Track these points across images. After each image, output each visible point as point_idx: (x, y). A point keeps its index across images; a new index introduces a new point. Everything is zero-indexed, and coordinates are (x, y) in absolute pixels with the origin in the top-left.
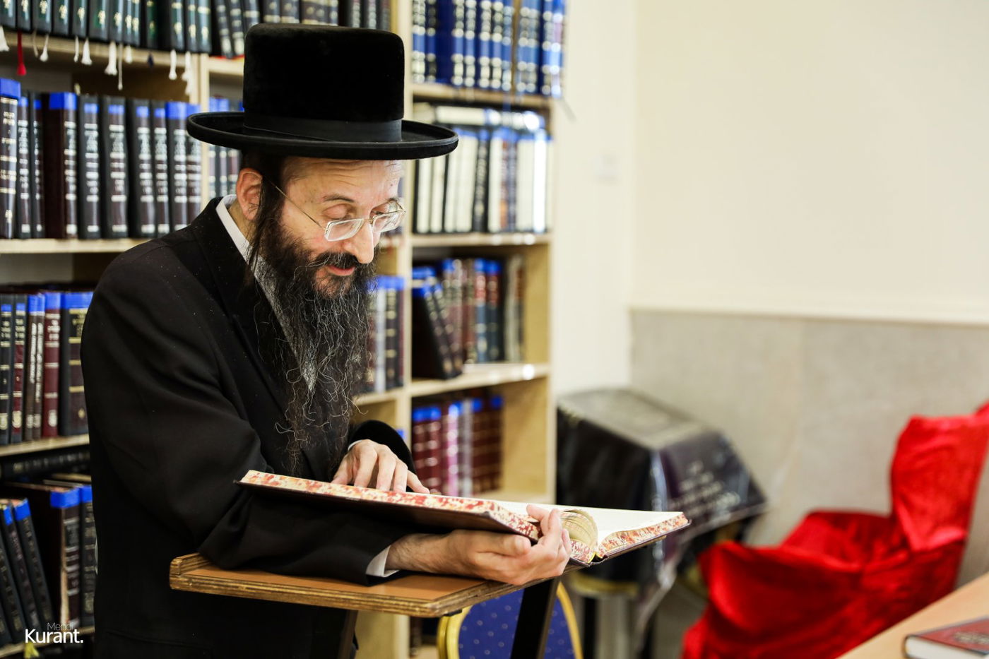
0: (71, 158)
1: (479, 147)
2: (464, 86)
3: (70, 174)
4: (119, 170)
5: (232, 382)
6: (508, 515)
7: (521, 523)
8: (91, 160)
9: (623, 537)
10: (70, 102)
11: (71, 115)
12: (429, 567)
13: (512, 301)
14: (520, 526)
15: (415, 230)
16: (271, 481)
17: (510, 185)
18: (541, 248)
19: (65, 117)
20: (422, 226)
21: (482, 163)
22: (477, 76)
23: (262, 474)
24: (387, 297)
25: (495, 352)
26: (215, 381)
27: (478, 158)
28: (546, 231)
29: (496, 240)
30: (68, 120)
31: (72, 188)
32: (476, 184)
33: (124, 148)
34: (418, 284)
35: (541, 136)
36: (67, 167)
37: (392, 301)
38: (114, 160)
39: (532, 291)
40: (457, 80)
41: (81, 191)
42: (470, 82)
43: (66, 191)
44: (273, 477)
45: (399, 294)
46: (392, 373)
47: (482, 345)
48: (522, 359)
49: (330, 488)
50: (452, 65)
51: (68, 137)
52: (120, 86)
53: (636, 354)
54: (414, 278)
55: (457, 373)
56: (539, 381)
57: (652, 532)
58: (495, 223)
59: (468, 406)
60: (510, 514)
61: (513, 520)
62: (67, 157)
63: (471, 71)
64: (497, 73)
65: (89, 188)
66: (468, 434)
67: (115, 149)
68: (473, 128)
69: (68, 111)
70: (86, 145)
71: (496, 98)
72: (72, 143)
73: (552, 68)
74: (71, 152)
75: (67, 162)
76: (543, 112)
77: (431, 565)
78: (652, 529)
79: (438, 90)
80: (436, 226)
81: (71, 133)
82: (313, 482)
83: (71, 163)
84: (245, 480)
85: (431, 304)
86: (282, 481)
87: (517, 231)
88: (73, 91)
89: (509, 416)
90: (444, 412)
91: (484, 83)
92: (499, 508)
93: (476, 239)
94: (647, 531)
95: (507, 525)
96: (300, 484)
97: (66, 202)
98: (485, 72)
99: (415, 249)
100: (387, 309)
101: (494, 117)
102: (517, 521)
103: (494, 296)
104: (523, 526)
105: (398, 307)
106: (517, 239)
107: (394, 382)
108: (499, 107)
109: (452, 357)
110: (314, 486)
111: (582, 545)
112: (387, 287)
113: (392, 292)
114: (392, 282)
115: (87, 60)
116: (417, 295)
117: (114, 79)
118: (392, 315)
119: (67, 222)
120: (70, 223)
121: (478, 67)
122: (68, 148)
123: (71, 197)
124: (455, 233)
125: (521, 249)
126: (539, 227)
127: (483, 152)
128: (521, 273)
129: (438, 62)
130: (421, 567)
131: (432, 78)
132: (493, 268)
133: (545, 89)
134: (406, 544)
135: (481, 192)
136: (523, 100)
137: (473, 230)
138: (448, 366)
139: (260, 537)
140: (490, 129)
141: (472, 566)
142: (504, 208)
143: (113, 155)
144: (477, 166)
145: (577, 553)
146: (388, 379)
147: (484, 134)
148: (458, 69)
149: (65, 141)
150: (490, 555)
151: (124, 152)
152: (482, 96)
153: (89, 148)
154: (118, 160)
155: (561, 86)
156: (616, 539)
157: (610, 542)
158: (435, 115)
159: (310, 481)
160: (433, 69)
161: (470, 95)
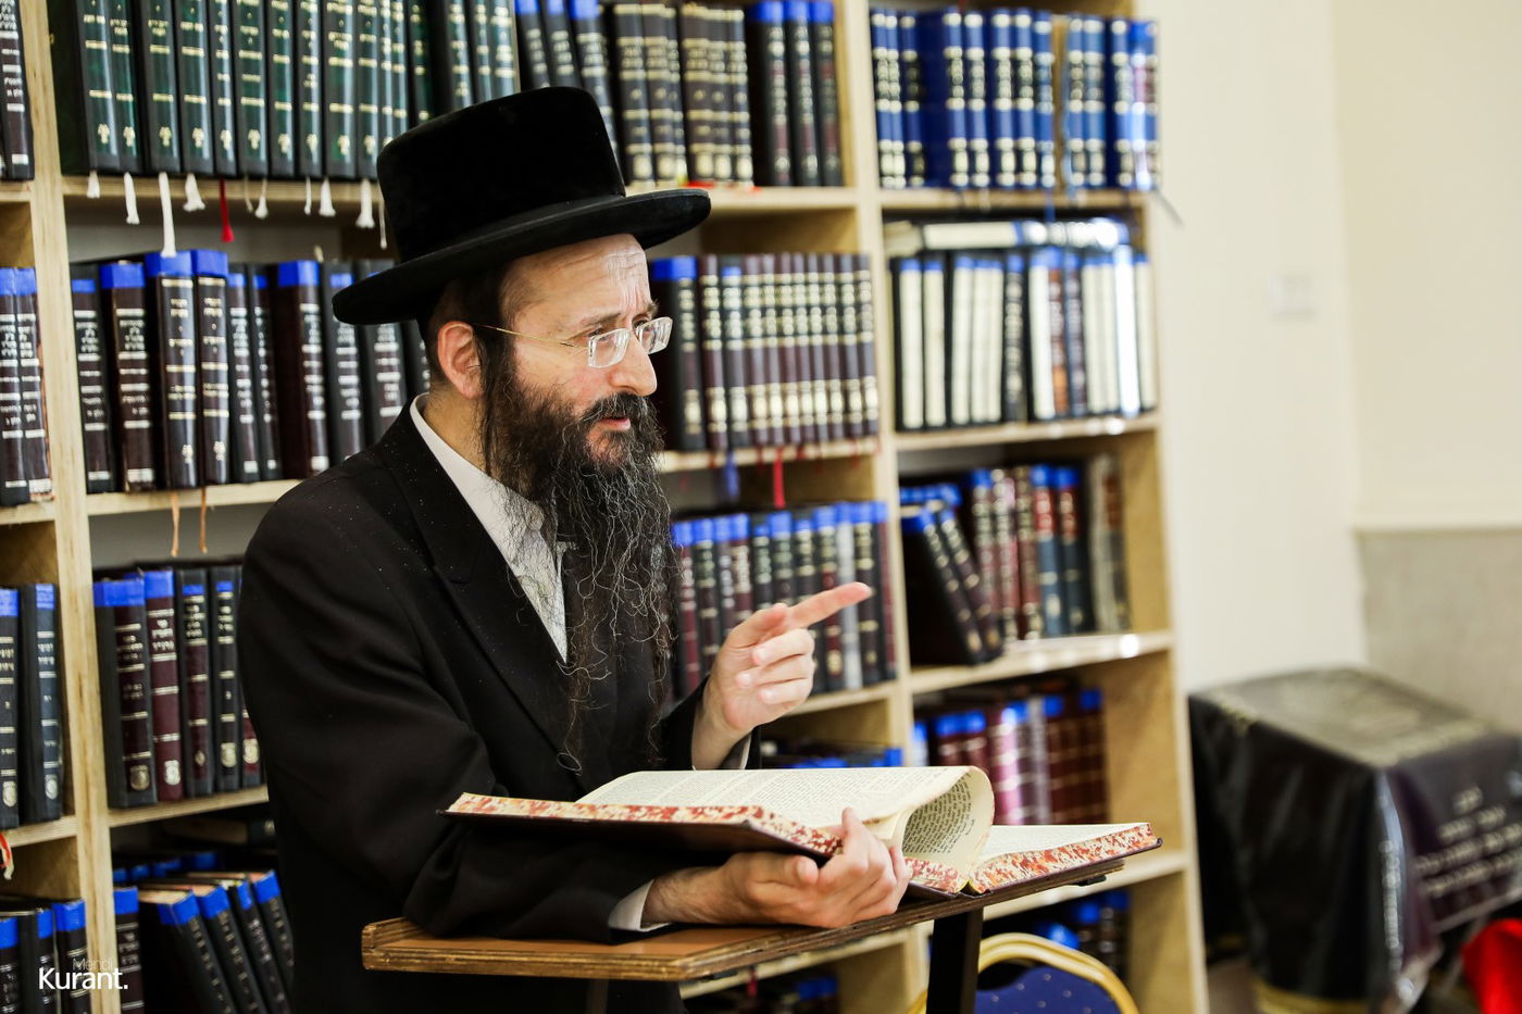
0: (314, 357)
1: (1005, 284)
2: (972, 187)
3: (314, 382)
4: (390, 369)
5: (441, 662)
6: (790, 825)
7: (817, 836)
8: (346, 358)
9: (1025, 863)
10: (308, 274)
11: (311, 294)
12: (704, 914)
13: (1100, 530)
14: (815, 840)
15: (899, 426)
16: (487, 806)
17: (1070, 341)
18: (1140, 439)
19: (301, 298)
20: (913, 417)
21: (1015, 309)
22: (995, 169)
23: (478, 798)
24: (856, 535)
25: (1077, 616)
26: (417, 664)
27: (1005, 300)
28: (1143, 410)
29: (1056, 431)
30: (305, 302)
31: (318, 401)
32: (1005, 344)
33: (396, 335)
34: (911, 512)
35: (1123, 255)
36: (309, 371)
37: (866, 541)
38: (381, 355)
39: (1133, 513)
40: (961, 179)
41: (332, 404)
42: (982, 179)
43: (308, 406)
44: (490, 800)
45: (877, 530)
46: (872, 657)
47: (1054, 606)
48: (1125, 625)
49: (559, 809)
50: (950, 155)
51: (308, 326)
52: (384, 244)
53: (1372, 608)
54: (904, 503)
55: (992, 654)
56: (1156, 659)
57: (1085, 856)
58: (1045, 405)
59: (1035, 708)
60: (794, 824)
61: (802, 832)
62: (308, 357)
63: (983, 162)
64: (1030, 161)
65: (344, 399)
66: (1039, 753)
67: (381, 338)
68: (997, 254)
69: (305, 288)
70: (337, 335)
71: (1035, 200)
72: (314, 335)
73: (1133, 143)
74: (313, 348)
75: (307, 364)
76: (1127, 215)
77: (708, 910)
78: (1087, 851)
79: (928, 198)
80: (937, 416)
81: (312, 320)
82: (538, 803)
83: (315, 364)
84: (453, 809)
85: (936, 543)
86: (501, 805)
87: (1090, 415)
88: (312, 257)
89: (1113, 720)
90: (992, 720)
91: (1007, 179)
92: (772, 816)
93: (1015, 432)
94: (1074, 854)
95: (789, 839)
96: (522, 807)
97: (310, 423)
98: (1008, 162)
99: (903, 455)
100: (857, 555)
101: (1036, 232)
102: (810, 835)
103: (1069, 523)
104: (821, 841)
105: (878, 550)
106: (1093, 428)
107: (879, 671)
108: (1039, 215)
109: (982, 627)
110: (540, 808)
111: (941, 866)
112: (855, 520)
113: (865, 528)
114: (865, 510)
115: (327, 210)
116: (910, 529)
117: (374, 233)
118: (867, 564)
119: (312, 453)
120: (317, 455)
121: (994, 155)
122: (307, 343)
123: (317, 415)
124: (971, 424)
125: (1104, 442)
126: (1131, 405)
127: (1015, 291)
128: (1114, 482)
129: (926, 153)
130: (695, 914)
131: (917, 181)
132: (1063, 478)
133: (1125, 179)
134: (672, 881)
135: (1014, 355)
136: (1082, 199)
137: (1005, 418)
138: (974, 641)
139: (477, 884)
140: (1026, 251)
141: (754, 904)
142: (1061, 378)
143: (379, 347)
144: (1005, 315)
145: (931, 877)
146: (865, 667)
147: (1015, 263)
148: (961, 162)
149: (302, 331)
150: (773, 885)
151: (396, 341)
152: (1009, 200)
153: (341, 340)
154: (388, 355)
155: (1152, 171)
156: (1010, 867)
157: (999, 872)
158: (923, 238)
159: (536, 801)
160: (920, 165)
161: (985, 200)
